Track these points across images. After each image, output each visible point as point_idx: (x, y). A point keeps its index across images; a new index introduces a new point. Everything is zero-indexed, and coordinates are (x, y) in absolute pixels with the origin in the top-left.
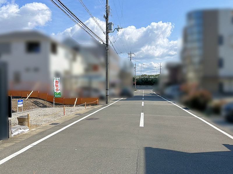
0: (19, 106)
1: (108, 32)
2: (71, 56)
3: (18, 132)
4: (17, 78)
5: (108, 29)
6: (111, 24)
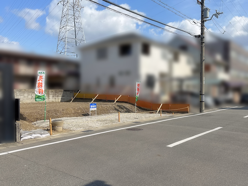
0: (91, 109)
1: (204, 21)
2: (170, 56)
3: (29, 137)
4: (112, 82)
5: (204, 17)
6: (207, 9)
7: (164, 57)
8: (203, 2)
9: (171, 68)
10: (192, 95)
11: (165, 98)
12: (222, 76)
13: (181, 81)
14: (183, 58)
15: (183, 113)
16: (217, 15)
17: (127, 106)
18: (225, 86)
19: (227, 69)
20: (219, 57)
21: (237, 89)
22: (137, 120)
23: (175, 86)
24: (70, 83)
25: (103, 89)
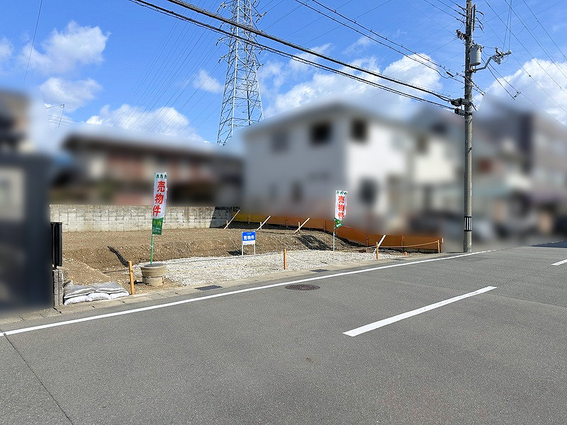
0: (244, 243)
1: (471, 72)
2: (409, 143)
3: (83, 298)
4: (297, 193)
5: (470, 63)
6: (476, 47)
7: (396, 145)
8: (470, 34)
9: (410, 165)
10: (449, 216)
11: (396, 223)
12: (516, 180)
13: (428, 189)
14: (437, 149)
15: (429, 253)
16: (498, 57)
17: (321, 236)
18: (522, 201)
19: (527, 167)
20: (509, 145)
21: (550, 207)
22: (323, 266)
23: (417, 200)
24: (226, 195)
25: (281, 206)
